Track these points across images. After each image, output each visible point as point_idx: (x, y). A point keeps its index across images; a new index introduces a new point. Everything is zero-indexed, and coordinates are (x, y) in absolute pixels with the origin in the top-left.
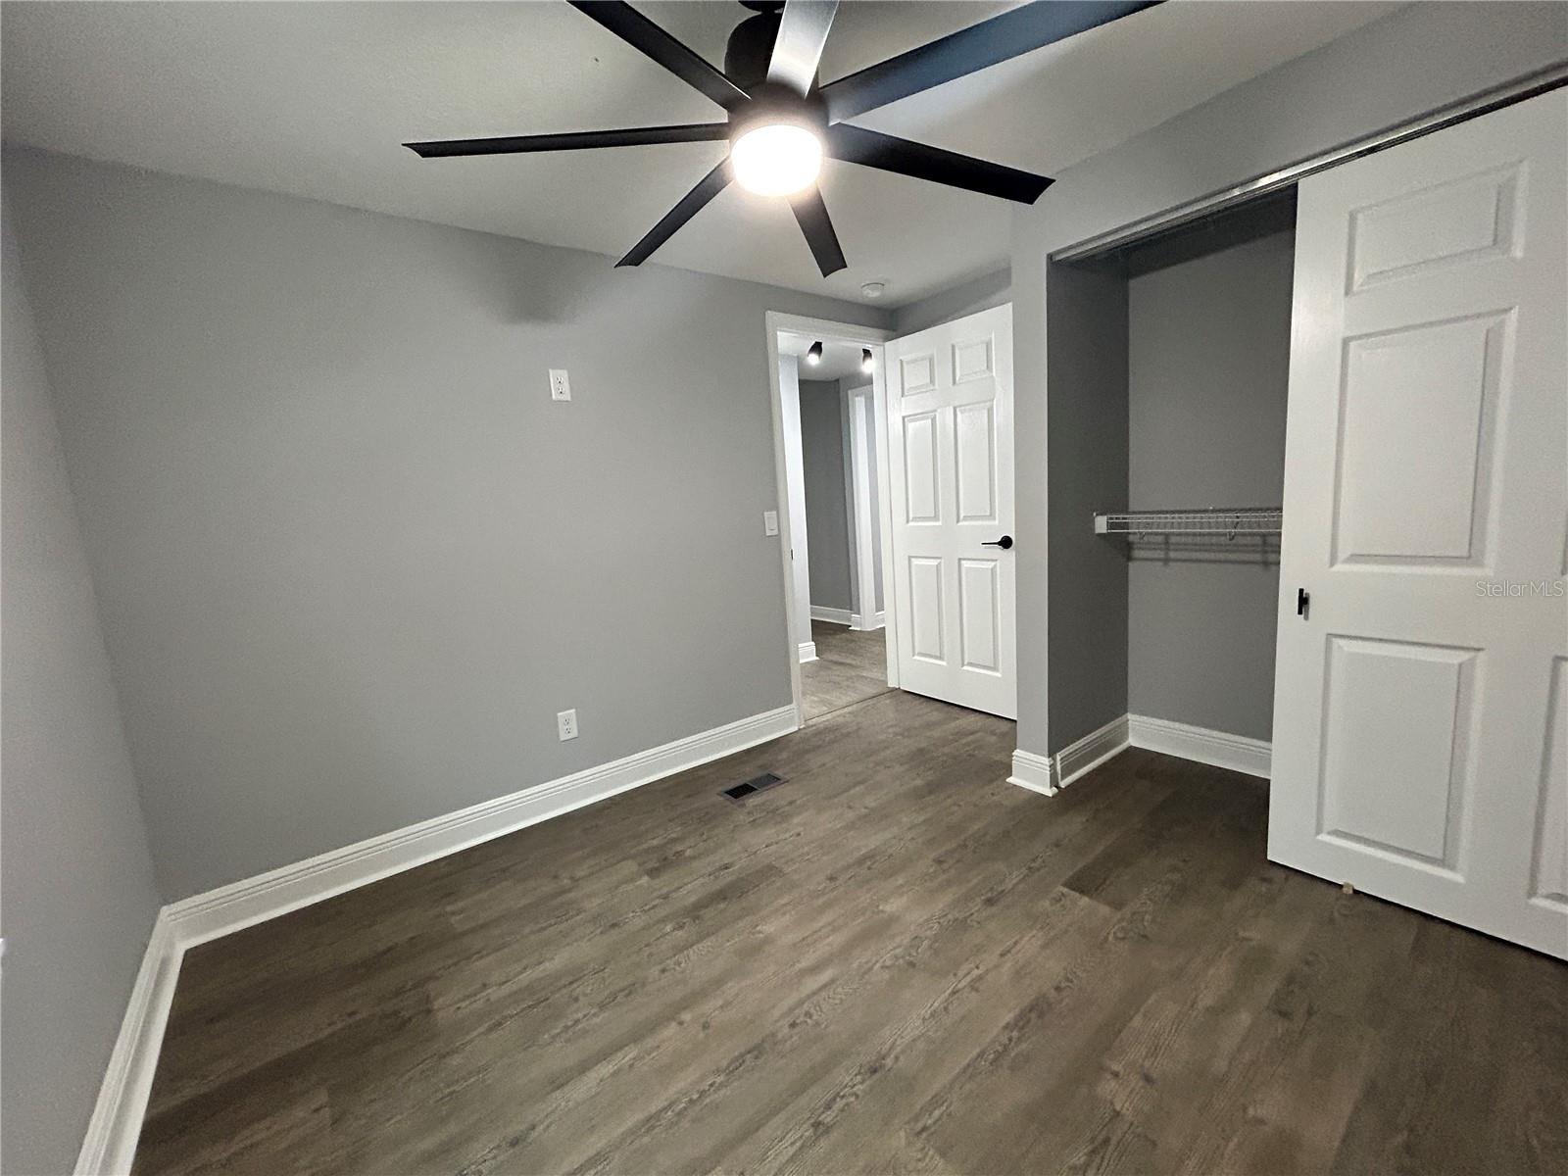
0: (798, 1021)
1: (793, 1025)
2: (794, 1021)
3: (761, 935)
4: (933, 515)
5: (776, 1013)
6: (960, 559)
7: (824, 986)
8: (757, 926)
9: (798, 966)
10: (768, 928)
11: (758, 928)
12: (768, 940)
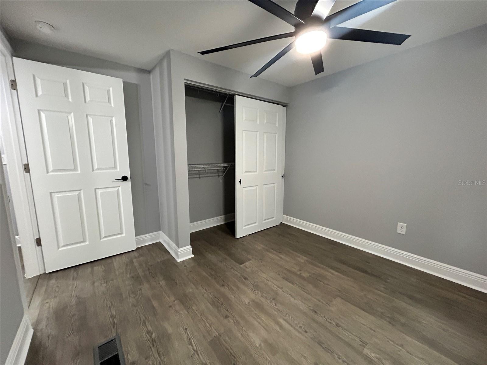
0: (304, 330)
1: (306, 332)
2: (304, 331)
3: (262, 344)
4: (73, 168)
5: (302, 337)
6: (95, 189)
7: (287, 322)
8: (256, 346)
9: (278, 329)
10: (257, 342)
11: (258, 346)
12: (265, 341)
